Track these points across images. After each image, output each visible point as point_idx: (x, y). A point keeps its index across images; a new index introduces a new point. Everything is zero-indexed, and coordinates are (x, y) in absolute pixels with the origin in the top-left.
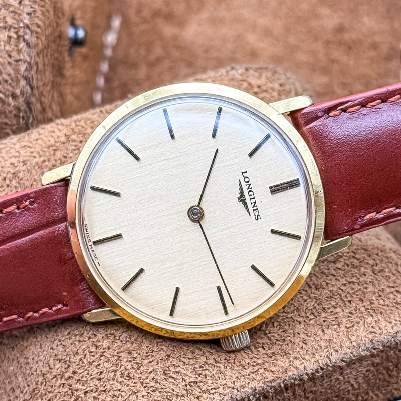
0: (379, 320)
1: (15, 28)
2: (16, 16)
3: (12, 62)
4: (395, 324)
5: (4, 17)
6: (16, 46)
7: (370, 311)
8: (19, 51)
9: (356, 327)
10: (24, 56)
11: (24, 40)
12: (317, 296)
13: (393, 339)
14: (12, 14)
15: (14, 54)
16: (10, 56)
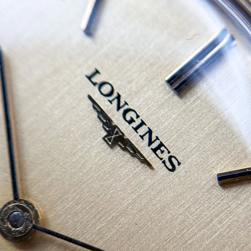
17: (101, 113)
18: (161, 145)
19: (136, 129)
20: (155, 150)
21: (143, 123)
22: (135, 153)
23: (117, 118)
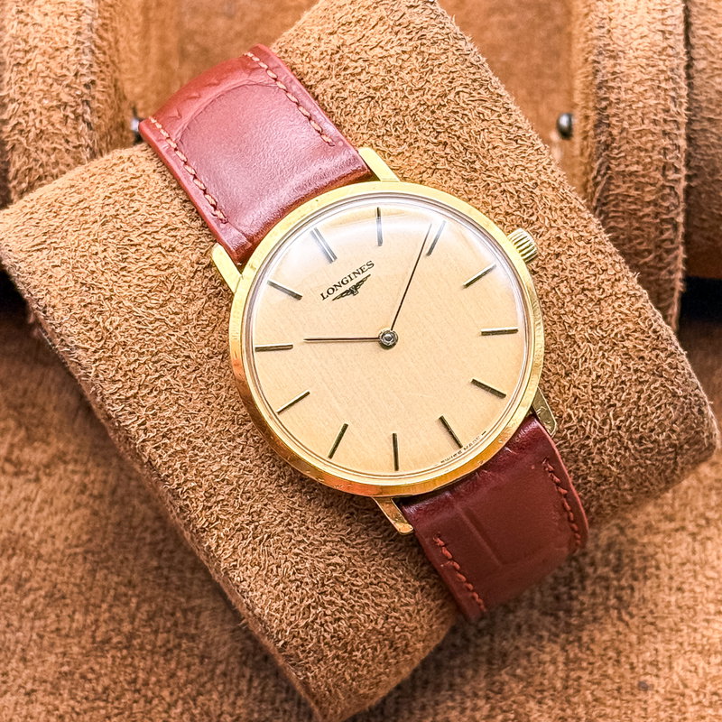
1: (72, 106)
2: (72, 92)
3: (70, 148)
5: (58, 95)
6: (75, 128)
8: (79, 135)
10: (85, 141)
11: (84, 121)
14: (67, 89)
15: (73, 139)
16: (68, 142)
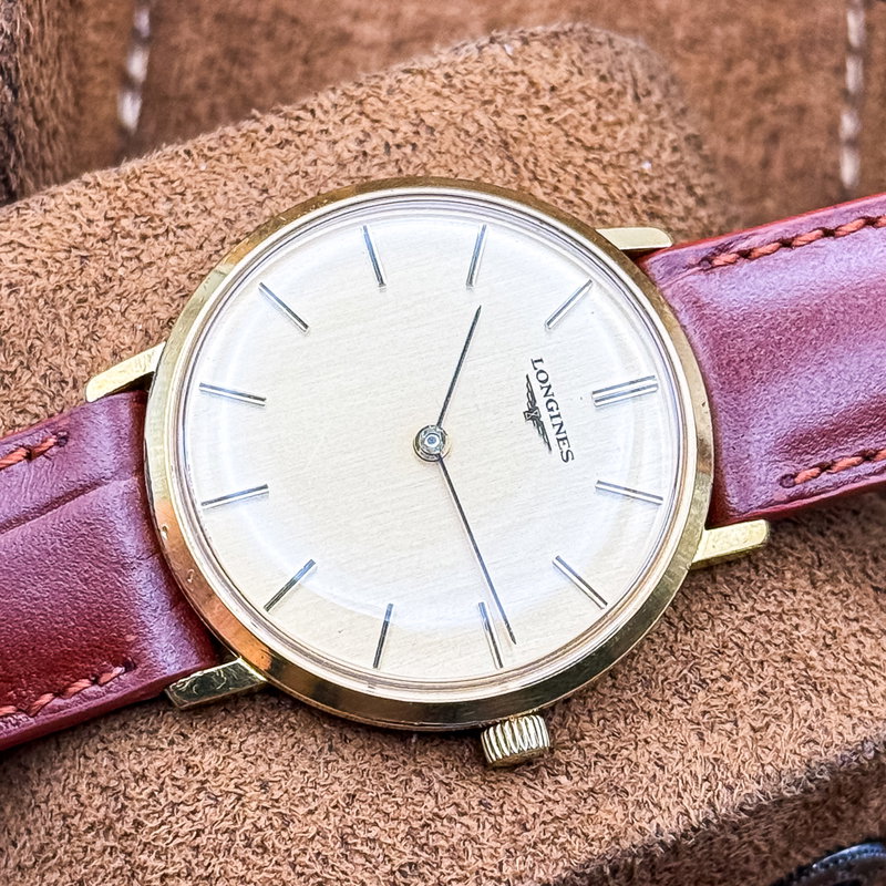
0: (824, 709)
4: (859, 719)
7: (804, 686)
9: (773, 728)
12: (687, 648)
13: (854, 758)
17: (531, 392)
18: (566, 438)
19: (552, 417)
20: (559, 440)
21: (559, 416)
22: (544, 433)
23: (541, 402)
